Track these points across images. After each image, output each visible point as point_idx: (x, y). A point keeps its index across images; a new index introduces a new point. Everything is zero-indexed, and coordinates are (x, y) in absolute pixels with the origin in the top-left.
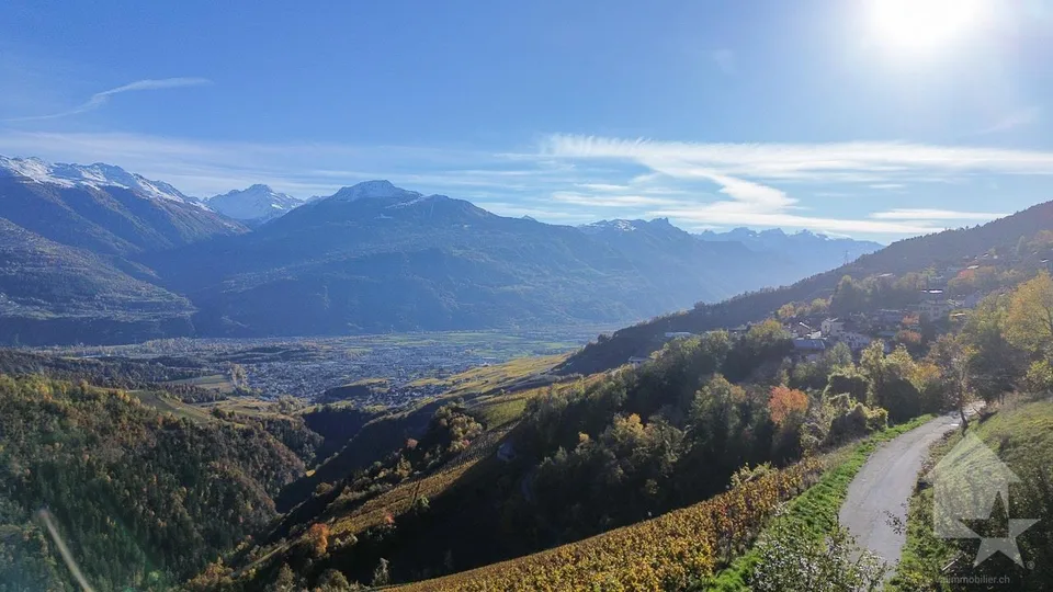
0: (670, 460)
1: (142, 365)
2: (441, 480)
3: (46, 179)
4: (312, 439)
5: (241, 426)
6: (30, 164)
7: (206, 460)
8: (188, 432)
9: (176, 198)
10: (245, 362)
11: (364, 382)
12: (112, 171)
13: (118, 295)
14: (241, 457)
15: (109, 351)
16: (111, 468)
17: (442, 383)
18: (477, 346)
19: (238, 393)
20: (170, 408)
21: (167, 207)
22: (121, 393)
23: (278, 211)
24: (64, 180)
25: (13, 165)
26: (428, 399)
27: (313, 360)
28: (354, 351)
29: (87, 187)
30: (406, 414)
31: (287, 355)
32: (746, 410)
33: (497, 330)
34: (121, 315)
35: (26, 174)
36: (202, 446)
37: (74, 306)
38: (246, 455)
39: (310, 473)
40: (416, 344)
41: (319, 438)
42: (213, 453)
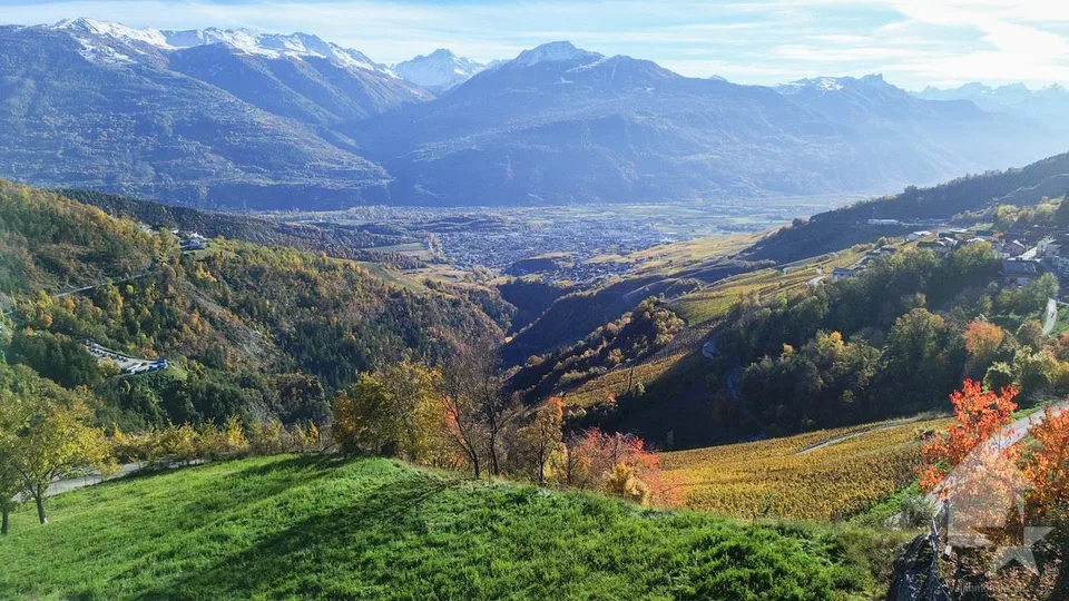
0: (867, 374)
1: (352, 232)
2: (652, 370)
3: (256, 50)
4: (507, 309)
5: (450, 296)
6: (240, 36)
7: (425, 326)
8: (408, 301)
9: (366, 66)
10: (437, 231)
11: (548, 255)
12: (310, 41)
13: (324, 164)
14: (452, 324)
15: (321, 216)
16: (355, 330)
17: (624, 260)
18: (657, 220)
19: (436, 261)
20: (394, 279)
21: (360, 76)
22: (353, 264)
23: (461, 77)
24: (270, 52)
25: (226, 37)
26: (616, 278)
27: (499, 231)
28: (537, 222)
29: (290, 57)
30: (595, 292)
31: (475, 225)
32: (943, 336)
33: (679, 203)
34: (328, 183)
35: (238, 45)
36: (421, 313)
37: (288, 174)
38: (456, 323)
39: (508, 339)
40: (595, 216)
41: (514, 309)
42: (430, 320)
